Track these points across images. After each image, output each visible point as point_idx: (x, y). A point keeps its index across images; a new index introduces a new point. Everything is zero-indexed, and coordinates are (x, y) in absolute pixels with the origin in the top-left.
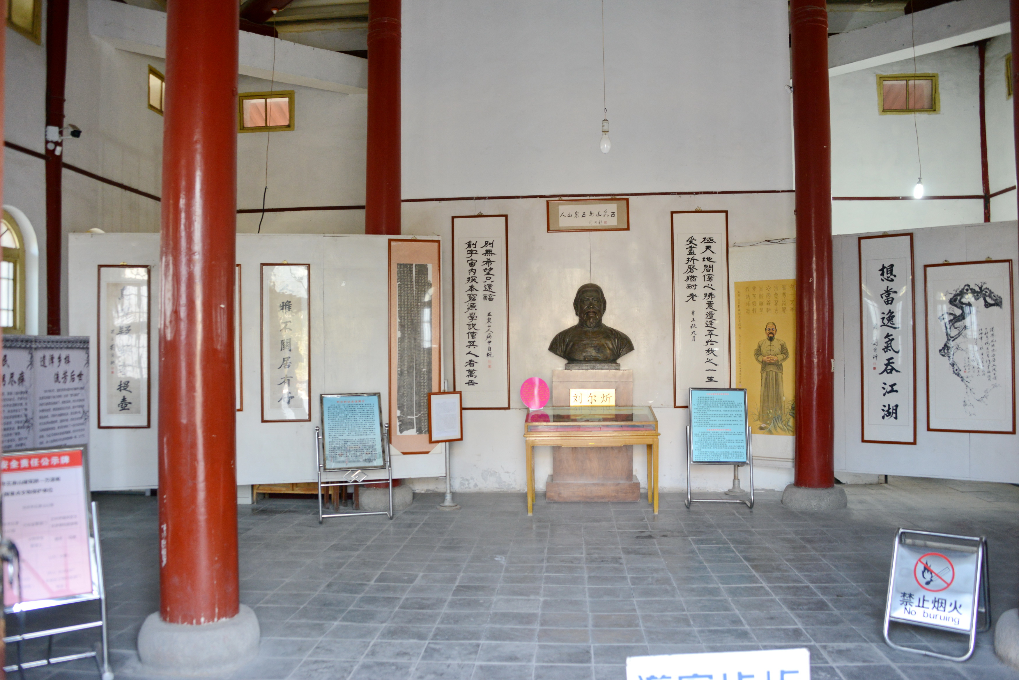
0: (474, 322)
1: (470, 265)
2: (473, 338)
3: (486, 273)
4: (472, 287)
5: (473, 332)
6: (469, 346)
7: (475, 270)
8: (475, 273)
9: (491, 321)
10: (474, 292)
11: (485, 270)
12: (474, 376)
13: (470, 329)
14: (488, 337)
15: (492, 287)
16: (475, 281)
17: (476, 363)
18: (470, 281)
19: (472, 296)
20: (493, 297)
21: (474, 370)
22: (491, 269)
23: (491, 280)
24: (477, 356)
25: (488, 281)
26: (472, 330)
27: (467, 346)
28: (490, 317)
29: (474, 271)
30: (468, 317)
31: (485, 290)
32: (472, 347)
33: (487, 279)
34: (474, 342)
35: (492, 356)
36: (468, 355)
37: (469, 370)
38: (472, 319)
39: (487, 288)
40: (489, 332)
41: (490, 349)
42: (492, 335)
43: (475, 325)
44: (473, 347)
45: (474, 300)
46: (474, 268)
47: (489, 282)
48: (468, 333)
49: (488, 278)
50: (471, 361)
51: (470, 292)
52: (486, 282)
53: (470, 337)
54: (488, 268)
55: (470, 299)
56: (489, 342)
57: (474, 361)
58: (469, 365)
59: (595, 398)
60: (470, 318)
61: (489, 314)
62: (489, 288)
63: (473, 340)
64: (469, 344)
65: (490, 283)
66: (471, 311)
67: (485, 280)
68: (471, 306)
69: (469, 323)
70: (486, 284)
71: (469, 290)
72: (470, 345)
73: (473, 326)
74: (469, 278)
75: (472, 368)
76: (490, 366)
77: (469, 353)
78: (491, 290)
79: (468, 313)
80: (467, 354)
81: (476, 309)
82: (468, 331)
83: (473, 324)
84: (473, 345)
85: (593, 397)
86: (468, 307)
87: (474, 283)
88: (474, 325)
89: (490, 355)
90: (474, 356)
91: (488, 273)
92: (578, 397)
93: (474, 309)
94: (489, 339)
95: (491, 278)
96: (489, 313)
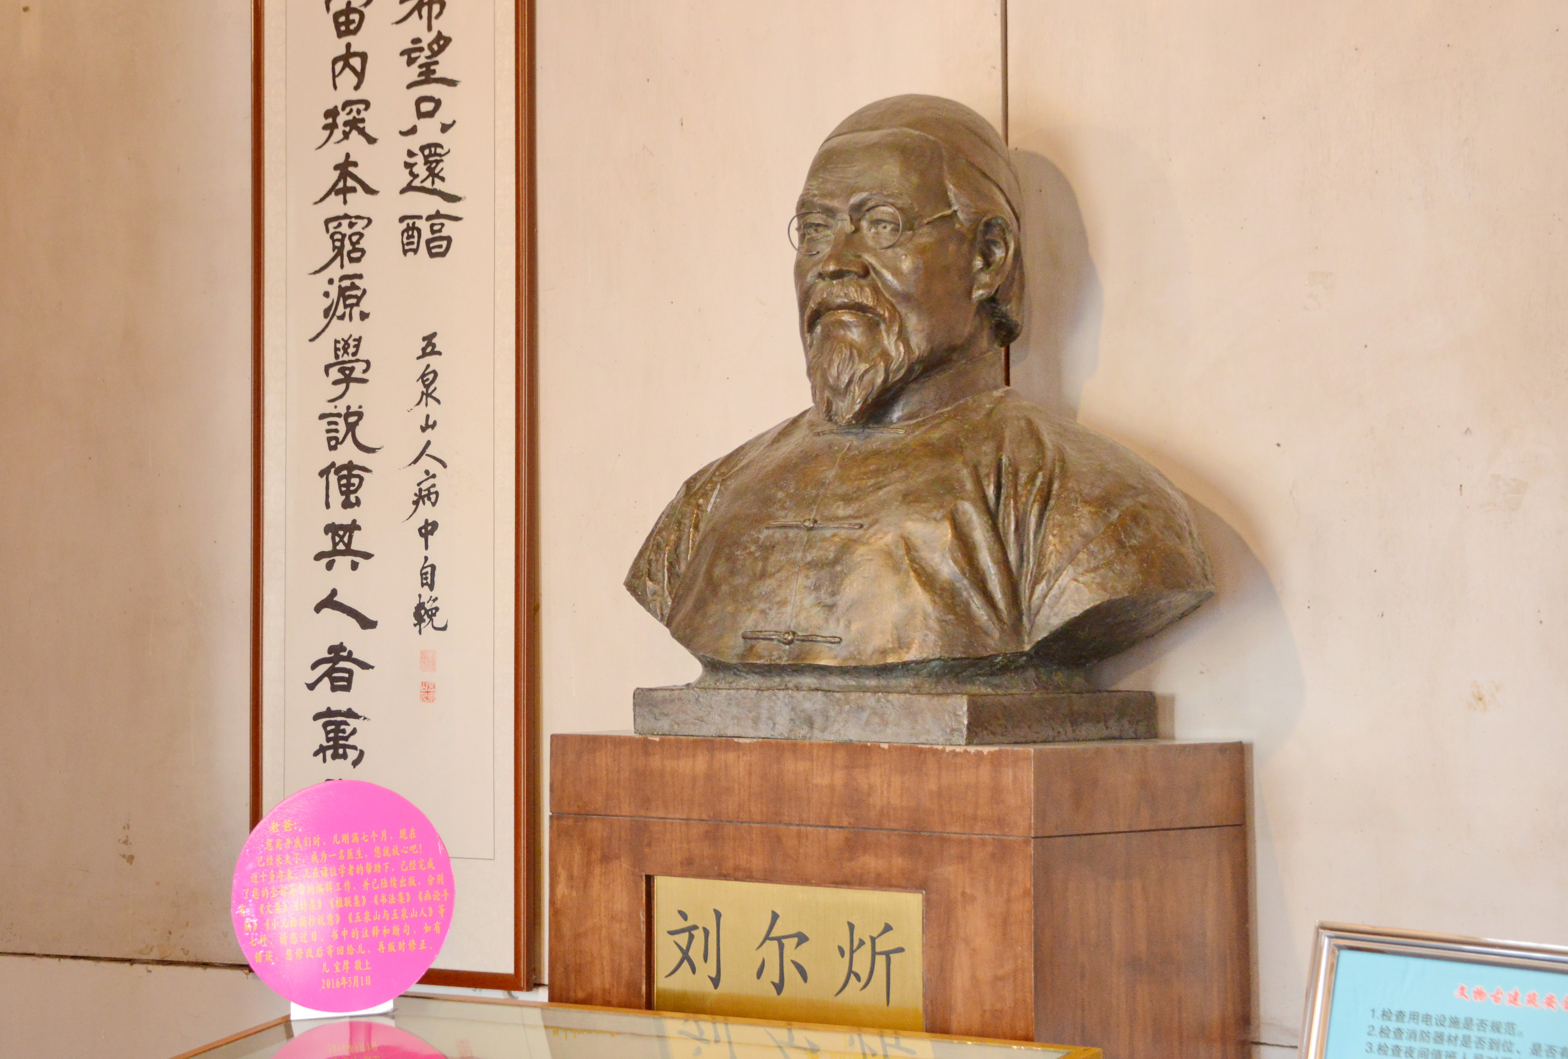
0: (356, 396)
1: (337, 25)
2: (347, 505)
3: (413, 73)
4: (345, 168)
5: (350, 466)
6: (327, 557)
7: (364, 57)
8: (360, 76)
9: (441, 387)
10: (358, 203)
11: (409, 55)
12: (352, 755)
13: (334, 444)
14: (420, 498)
15: (447, 167)
16: (362, 132)
17: (364, 666)
18: (338, 134)
19: (345, 229)
20: (449, 229)
21: (351, 714)
22: (442, 42)
23: (442, 116)
24: (367, 623)
25: (424, 124)
26: (347, 453)
27: (319, 557)
28: (433, 361)
29: (356, 62)
30: (327, 368)
31: (409, 188)
32: (343, 562)
33: (421, 115)
34: (354, 526)
35: (438, 621)
36: (326, 611)
37: (329, 713)
38: (347, 379)
39: (421, 170)
40: (426, 463)
41: (428, 577)
42: (441, 484)
43: (360, 415)
44: (348, 559)
45: (357, 254)
46: (358, 43)
47: (428, 131)
48: (324, 473)
49: (426, 107)
50: (337, 652)
51: (335, 206)
52: (413, 131)
53: (336, 498)
54: (427, 38)
55: (339, 252)
56: (428, 530)
57: (349, 658)
58: (326, 682)
59: (803, 955)
60: (335, 374)
61: (429, 347)
62: (433, 174)
63: (344, 517)
64: (326, 543)
65: (438, 138)
66: (340, 329)
67: (411, 119)
68: (342, 291)
69: (330, 408)
70: (414, 143)
71: (333, 190)
72: (335, 552)
73: (351, 428)
74: (332, 113)
75: (340, 701)
76: (427, 692)
77: (330, 602)
78: (439, 185)
79: (326, 345)
80: (318, 609)
81: (364, 316)
82: (328, 458)
83: (348, 414)
84: (348, 551)
85: (790, 943)
86: (327, 302)
87: (356, 144)
88: (353, 418)
89: (432, 614)
90: (353, 622)
91: (427, 75)
92: (699, 934)
93: (356, 311)
94: (426, 512)
95: (438, 103)
96: (429, 339)
